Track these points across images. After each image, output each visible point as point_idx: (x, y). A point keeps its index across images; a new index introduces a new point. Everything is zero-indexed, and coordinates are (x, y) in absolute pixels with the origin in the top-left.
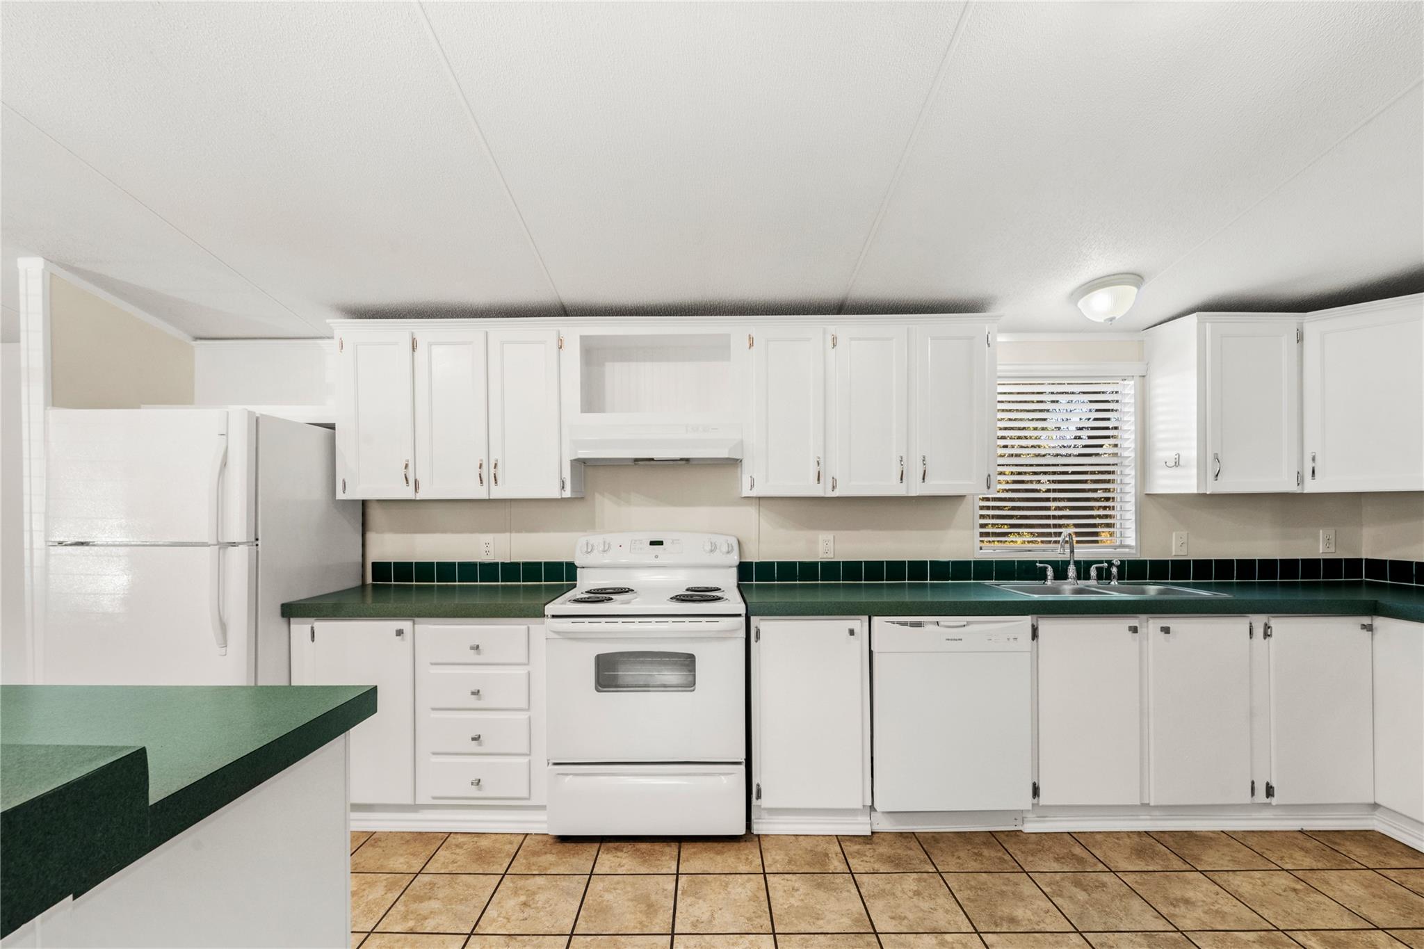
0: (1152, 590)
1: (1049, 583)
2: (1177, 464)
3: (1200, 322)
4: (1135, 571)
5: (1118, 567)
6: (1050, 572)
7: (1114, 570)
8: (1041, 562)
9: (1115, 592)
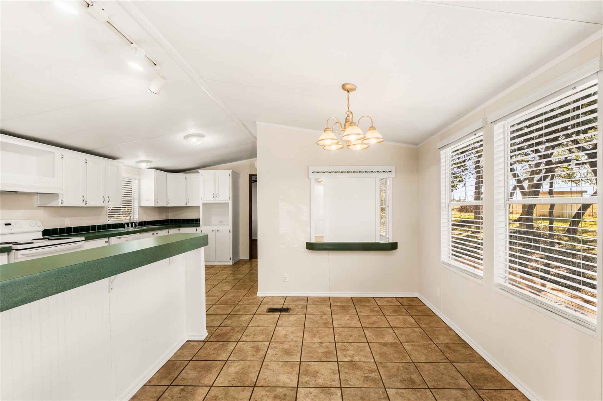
0: (145, 228)
1: (126, 228)
2: (149, 200)
3: (154, 171)
4: (141, 224)
5: (138, 223)
6: (126, 226)
7: (137, 224)
8: (124, 223)
9: (137, 229)
